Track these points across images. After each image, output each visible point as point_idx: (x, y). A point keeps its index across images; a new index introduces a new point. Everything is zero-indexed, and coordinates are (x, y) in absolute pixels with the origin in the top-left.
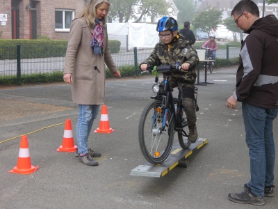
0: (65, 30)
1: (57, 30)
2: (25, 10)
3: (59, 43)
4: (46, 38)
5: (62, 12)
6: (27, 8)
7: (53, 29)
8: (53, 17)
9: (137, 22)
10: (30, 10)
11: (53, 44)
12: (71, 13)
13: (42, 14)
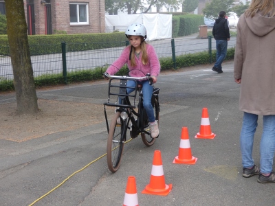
0: (79, 23)
1: (72, 24)
2: (40, 5)
3: (77, 37)
4: (63, 32)
5: (76, 5)
6: (42, 3)
7: (68, 23)
8: (67, 11)
9: (146, 12)
10: (46, 5)
11: (72, 38)
12: (85, 6)
13: (57, 8)
